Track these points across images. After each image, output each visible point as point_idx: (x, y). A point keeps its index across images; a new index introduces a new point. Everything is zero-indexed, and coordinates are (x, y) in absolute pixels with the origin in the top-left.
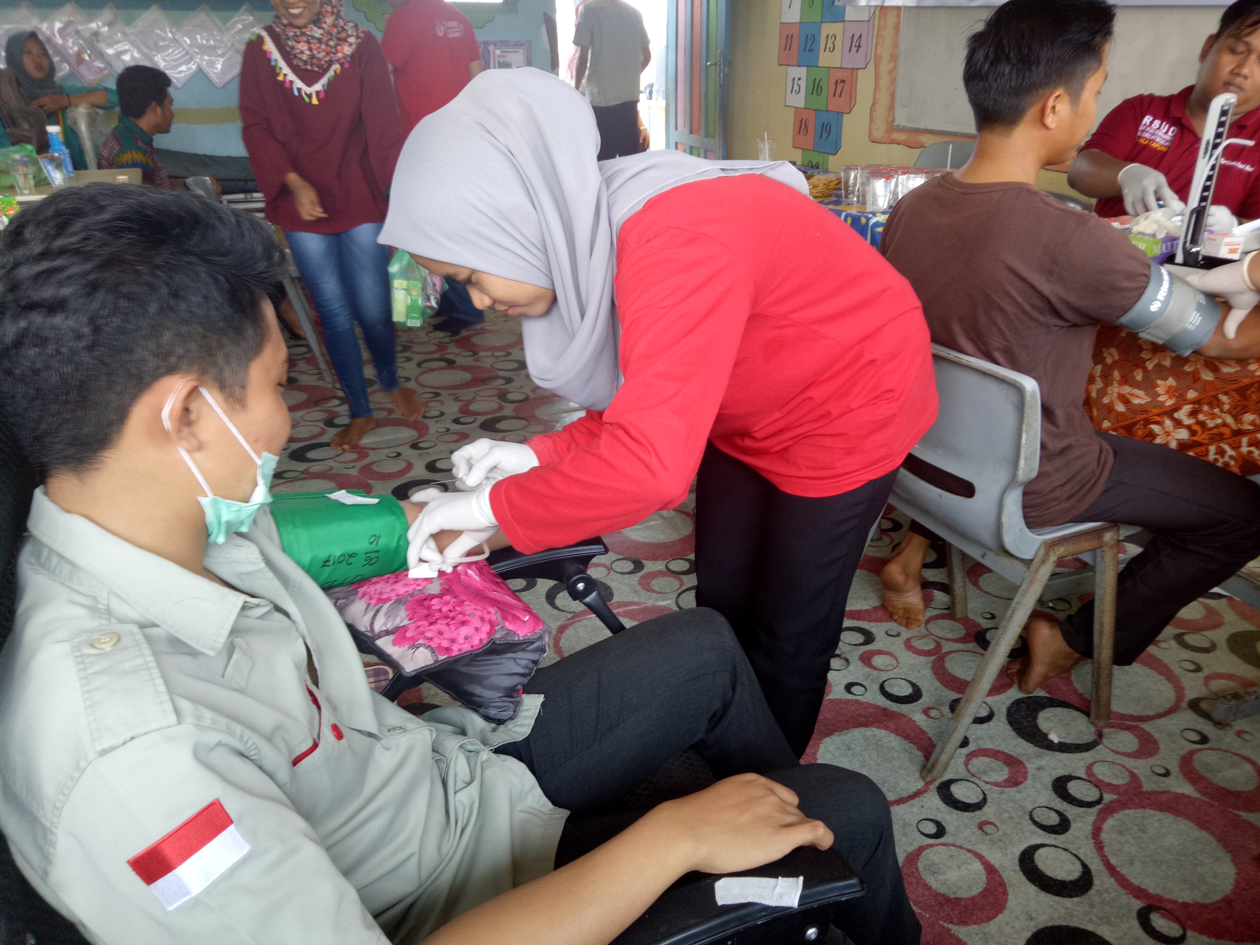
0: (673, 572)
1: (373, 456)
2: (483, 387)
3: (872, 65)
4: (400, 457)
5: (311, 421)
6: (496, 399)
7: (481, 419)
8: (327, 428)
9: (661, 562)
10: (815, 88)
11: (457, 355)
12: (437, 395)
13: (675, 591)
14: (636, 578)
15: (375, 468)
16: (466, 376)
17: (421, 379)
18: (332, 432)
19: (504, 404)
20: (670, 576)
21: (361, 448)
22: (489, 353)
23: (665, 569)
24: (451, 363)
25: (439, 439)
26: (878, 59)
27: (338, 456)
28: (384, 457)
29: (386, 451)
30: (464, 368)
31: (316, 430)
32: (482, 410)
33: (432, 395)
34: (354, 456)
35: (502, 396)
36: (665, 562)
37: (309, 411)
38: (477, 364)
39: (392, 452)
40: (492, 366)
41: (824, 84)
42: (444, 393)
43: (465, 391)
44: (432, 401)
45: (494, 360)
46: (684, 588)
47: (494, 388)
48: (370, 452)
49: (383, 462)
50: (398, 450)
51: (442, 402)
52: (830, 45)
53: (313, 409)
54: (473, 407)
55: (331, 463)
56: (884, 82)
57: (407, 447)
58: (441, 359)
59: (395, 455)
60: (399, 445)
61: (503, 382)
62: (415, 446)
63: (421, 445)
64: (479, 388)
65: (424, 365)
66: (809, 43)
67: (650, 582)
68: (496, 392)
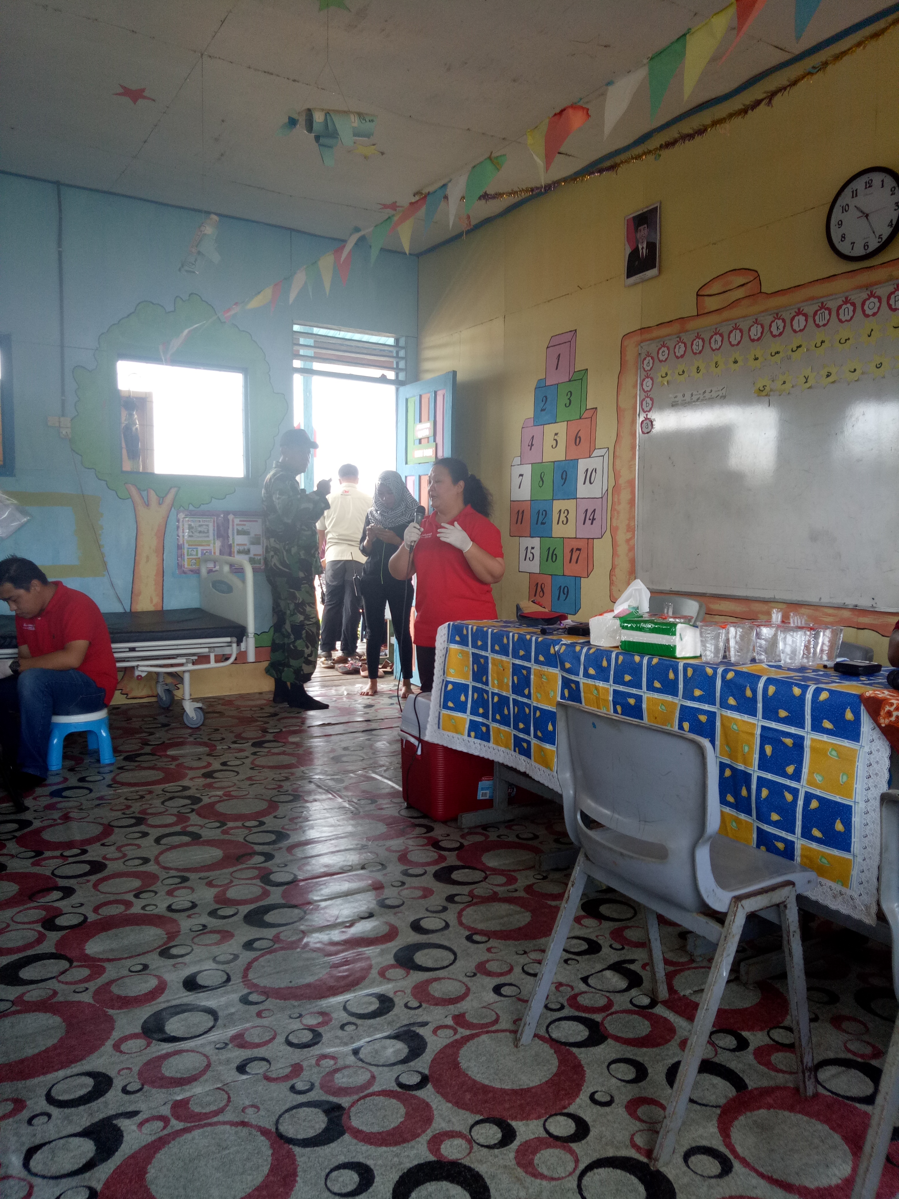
0: (557, 1138)
1: (111, 972)
2: (239, 867)
3: (608, 535)
4: (147, 972)
5: (24, 923)
6: (258, 882)
7: (245, 909)
8: (46, 932)
9: (535, 1122)
10: (550, 555)
11: (202, 827)
12: (185, 879)
13: (570, 1174)
14: (509, 1153)
15: (115, 990)
16: (217, 853)
17: (161, 858)
18: (53, 937)
19: (268, 888)
20: (556, 1147)
21: (94, 959)
22: (239, 824)
23: (544, 1135)
24: (196, 838)
25: (196, 940)
26: (614, 531)
27: (63, 973)
28: (126, 972)
29: (129, 963)
30: (211, 843)
31: (31, 936)
32: (244, 898)
33: (179, 880)
34: (86, 972)
35: (265, 878)
36: (541, 1122)
37: (22, 908)
38: (227, 837)
39: (135, 964)
40: (244, 839)
41: (559, 552)
42: (192, 876)
43: (218, 872)
44: (179, 888)
45: (246, 832)
46: (582, 1166)
47: (253, 868)
48: (106, 965)
49: (126, 980)
50: (143, 960)
51: (192, 889)
52: (563, 518)
53: (28, 906)
54: (231, 894)
55: (53, 984)
56: (623, 549)
57: (155, 956)
58: (183, 833)
59: (140, 967)
60: (144, 953)
61: (262, 859)
62: (165, 953)
63: (174, 951)
64: (235, 869)
65: (164, 841)
66: (541, 518)
67: (533, 1159)
68: (256, 872)
